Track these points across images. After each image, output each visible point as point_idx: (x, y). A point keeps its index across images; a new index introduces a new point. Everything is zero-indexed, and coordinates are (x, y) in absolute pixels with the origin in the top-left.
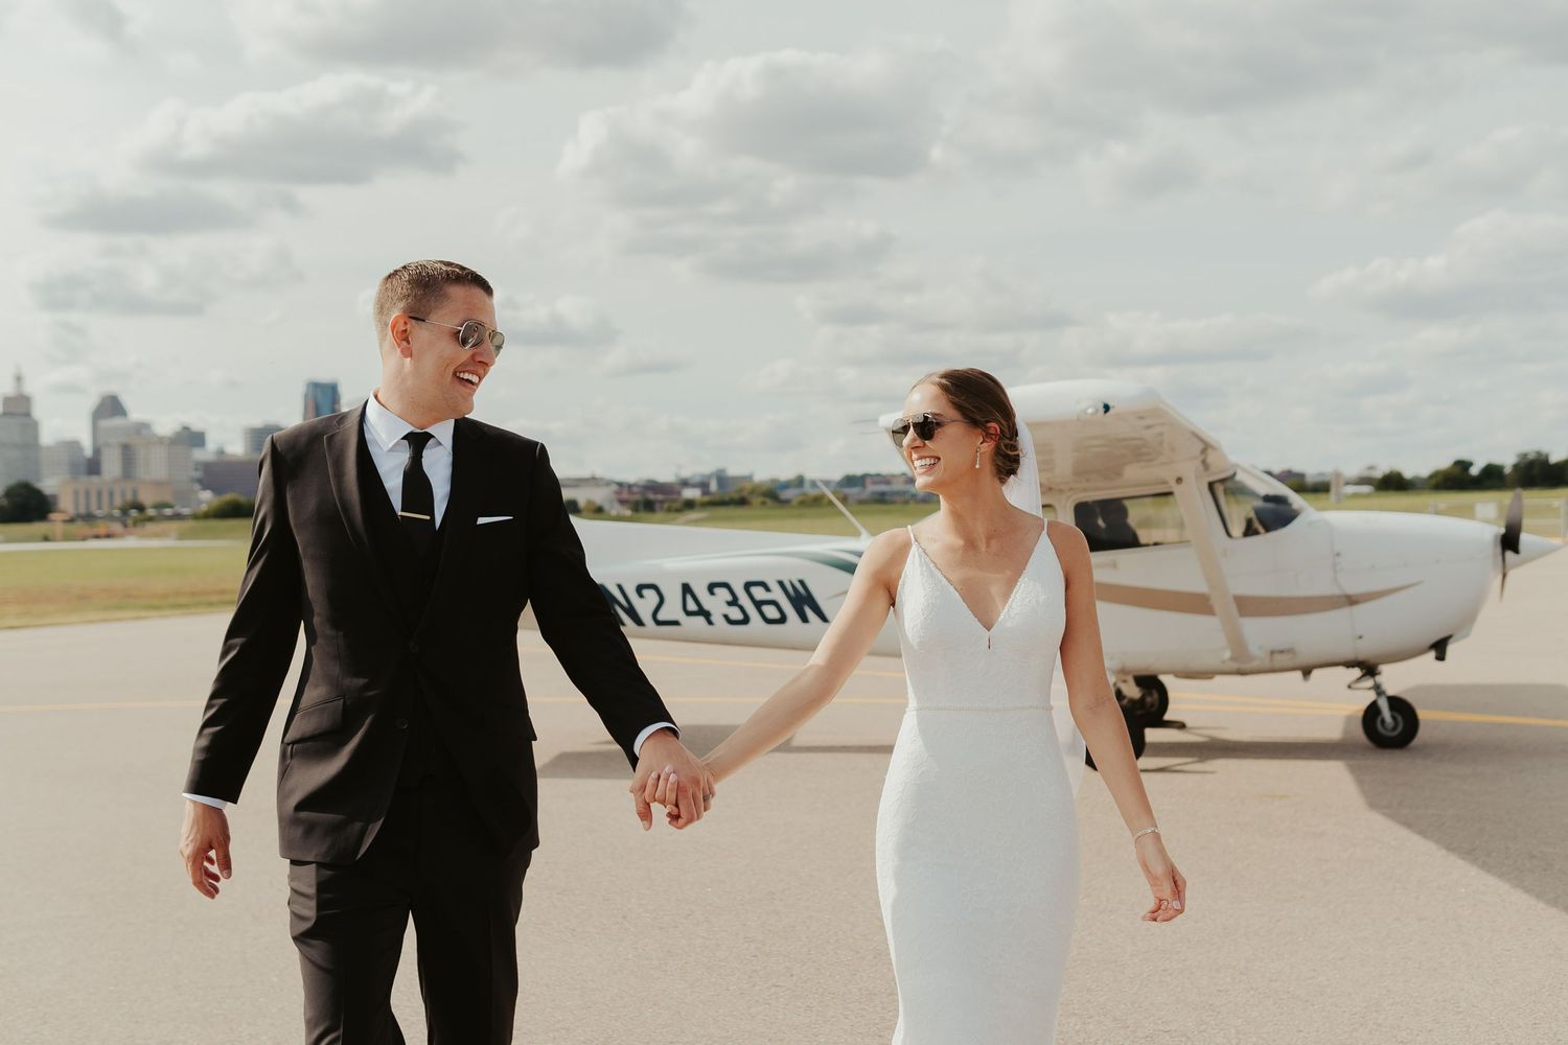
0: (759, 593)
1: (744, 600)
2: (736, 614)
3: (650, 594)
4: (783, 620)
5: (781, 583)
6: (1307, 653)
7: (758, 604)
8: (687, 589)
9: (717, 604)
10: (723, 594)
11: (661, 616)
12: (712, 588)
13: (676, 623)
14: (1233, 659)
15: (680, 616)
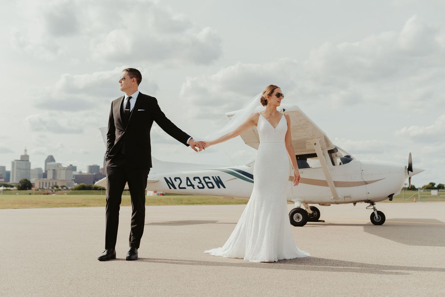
0: (207, 180)
1: (203, 182)
2: (201, 186)
3: (178, 180)
4: (213, 187)
5: (213, 177)
6: (355, 198)
7: (207, 183)
8: (188, 179)
9: (196, 183)
10: (197, 180)
11: (181, 186)
12: (194, 179)
13: (185, 188)
14: (334, 198)
15: (186, 186)
